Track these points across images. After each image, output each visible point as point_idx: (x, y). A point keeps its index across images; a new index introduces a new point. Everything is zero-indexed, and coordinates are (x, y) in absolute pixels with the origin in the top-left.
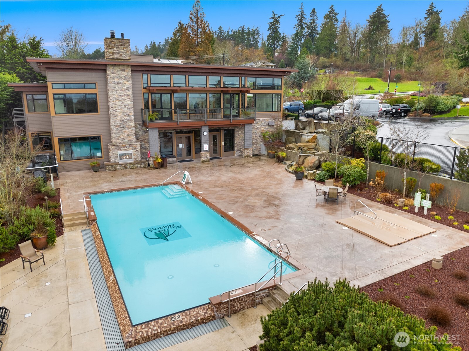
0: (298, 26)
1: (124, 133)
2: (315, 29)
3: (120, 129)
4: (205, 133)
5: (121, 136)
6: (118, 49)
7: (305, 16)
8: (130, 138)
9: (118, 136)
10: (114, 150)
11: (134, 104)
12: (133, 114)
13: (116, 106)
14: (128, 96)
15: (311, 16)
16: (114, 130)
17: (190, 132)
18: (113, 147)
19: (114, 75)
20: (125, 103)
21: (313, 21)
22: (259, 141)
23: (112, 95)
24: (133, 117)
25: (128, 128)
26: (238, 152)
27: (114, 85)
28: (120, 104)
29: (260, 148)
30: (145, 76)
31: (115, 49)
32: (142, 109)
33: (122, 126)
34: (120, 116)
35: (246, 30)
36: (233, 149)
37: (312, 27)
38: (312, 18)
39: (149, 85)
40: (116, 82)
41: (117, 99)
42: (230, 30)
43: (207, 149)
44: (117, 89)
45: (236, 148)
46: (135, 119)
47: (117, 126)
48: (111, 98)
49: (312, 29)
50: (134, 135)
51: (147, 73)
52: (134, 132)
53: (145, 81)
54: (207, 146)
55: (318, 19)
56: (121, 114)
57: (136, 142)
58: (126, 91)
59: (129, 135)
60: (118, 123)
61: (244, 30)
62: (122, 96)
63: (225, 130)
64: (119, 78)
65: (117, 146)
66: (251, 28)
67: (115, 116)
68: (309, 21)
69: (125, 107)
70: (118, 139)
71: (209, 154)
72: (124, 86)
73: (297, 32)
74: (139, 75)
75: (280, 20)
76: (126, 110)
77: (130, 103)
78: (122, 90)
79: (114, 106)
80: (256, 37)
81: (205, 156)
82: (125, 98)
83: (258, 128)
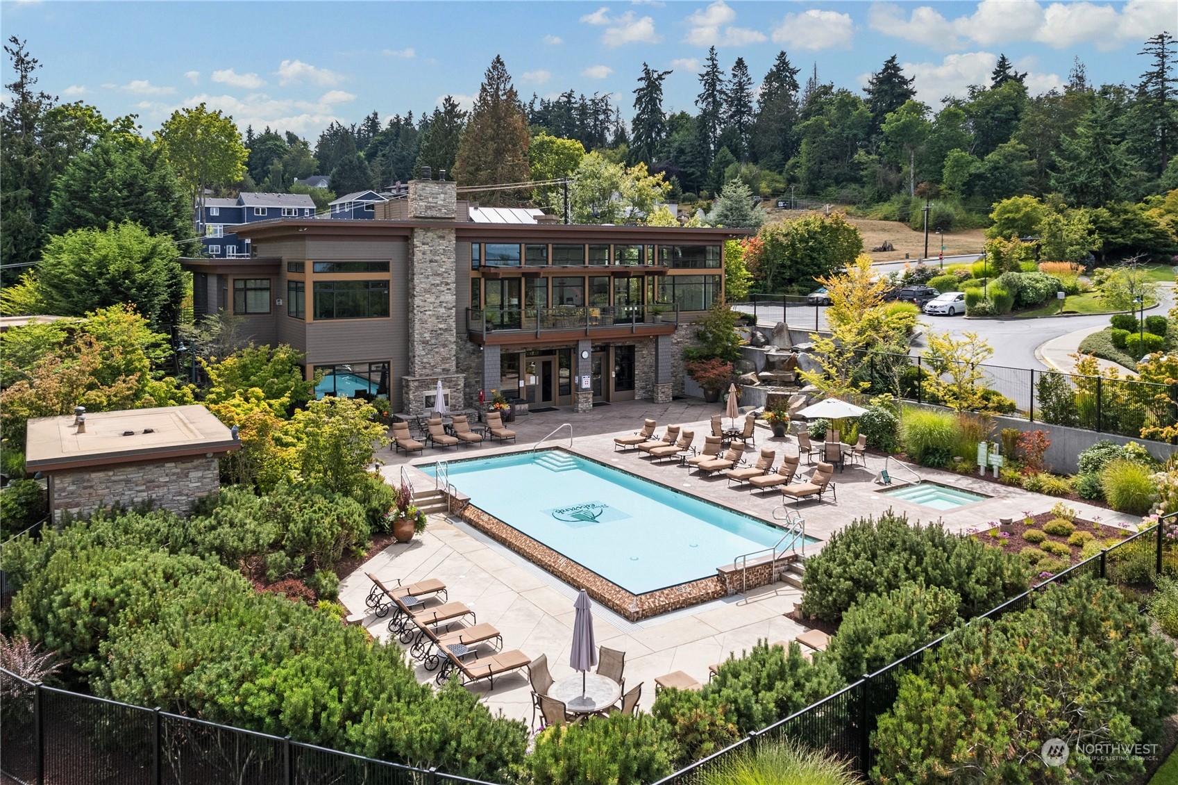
0: (706, 98)
1: (437, 356)
2: (745, 105)
3: (429, 348)
4: (585, 355)
5: (431, 360)
6: (435, 200)
7: (721, 77)
8: (447, 366)
9: (425, 360)
10: (417, 388)
11: (457, 300)
12: (454, 319)
13: (426, 304)
14: (447, 284)
15: (735, 76)
16: (419, 350)
17: (550, 352)
18: (416, 384)
19: (426, 247)
20: (442, 298)
21: (741, 87)
22: (681, 369)
23: (420, 283)
24: (454, 325)
25: (444, 346)
26: (641, 392)
27: (424, 265)
28: (432, 300)
29: (683, 384)
30: (476, 246)
31: (430, 200)
32: (467, 309)
33: (433, 342)
34: (431, 323)
35: (575, 103)
36: (631, 386)
37: (739, 101)
38: (736, 80)
39: (483, 263)
40: (428, 259)
41: (427, 291)
42: (538, 102)
43: (588, 386)
44: (429, 272)
45: (638, 384)
46: (456, 328)
47: (425, 343)
48: (417, 289)
49: (740, 104)
50: (454, 358)
51: (479, 241)
52: (453, 353)
53: (476, 256)
54: (589, 380)
55: (752, 81)
56: (434, 318)
57: (457, 372)
58: (446, 275)
59: (444, 360)
60: (427, 335)
61: (573, 100)
62: (438, 285)
63: (617, 348)
64: (434, 253)
65: (424, 381)
66: (589, 97)
67: (423, 322)
68: (730, 86)
69: (440, 306)
70: (425, 368)
71: (591, 396)
72: (441, 266)
73: (704, 111)
74: (466, 244)
75: (664, 85)
76: (443, 310)
77: (450, 298)
78: (438, 275)
79: (421, 304)
80: (601, 117)
81: (585, 403)
82: (442, 289)
83: (678, 343)
